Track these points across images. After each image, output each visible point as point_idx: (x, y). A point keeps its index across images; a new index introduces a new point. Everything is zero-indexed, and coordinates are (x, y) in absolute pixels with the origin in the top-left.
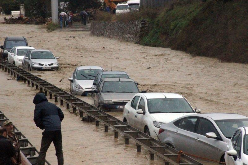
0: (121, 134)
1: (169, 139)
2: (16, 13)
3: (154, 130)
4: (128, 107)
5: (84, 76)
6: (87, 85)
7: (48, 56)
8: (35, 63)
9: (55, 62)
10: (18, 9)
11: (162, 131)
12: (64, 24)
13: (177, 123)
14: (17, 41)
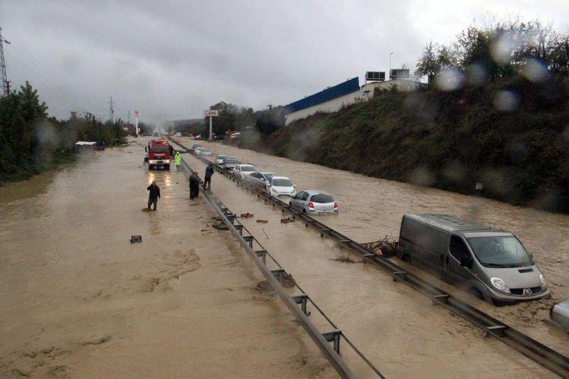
0: (236, 180)
1: (249, 180)
2: (198, 137)
3: (243, 177)
4: (234, 169)
5: (220, 158)
6: (221, 161)
7: (208, 151)
8: (204, 153)
9: (210, 153)
10: (198, 135)
11: (246, 177)
12: (215, 140)
13: (251, 175)
14: (198, 146)
